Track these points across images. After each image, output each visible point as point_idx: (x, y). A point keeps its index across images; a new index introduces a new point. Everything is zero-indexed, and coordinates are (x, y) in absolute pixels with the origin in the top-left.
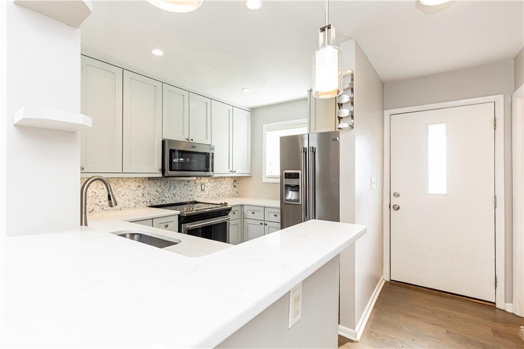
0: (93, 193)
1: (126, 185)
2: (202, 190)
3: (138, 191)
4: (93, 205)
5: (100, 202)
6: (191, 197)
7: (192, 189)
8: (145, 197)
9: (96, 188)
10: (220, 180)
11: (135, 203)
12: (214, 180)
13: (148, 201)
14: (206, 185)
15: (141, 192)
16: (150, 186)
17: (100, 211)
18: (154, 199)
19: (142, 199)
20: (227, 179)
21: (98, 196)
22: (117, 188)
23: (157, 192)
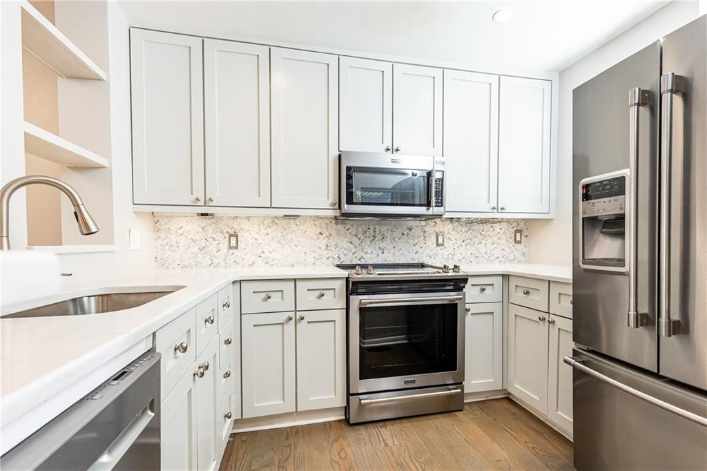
0: (254, 240)
1: (300, 231)
2: (438, 245)
3: (318, 241)
4: (254, 256)
5: (263, 253)
6: (415, 257)
7: (416, 241)
8: (331, 250)
9: (258, 233)
10: (481, 227)
11: (314, 258)
12: (464, 229)
13: (336, 257)
14: (448, 236)
15: (325, 242)
16: (338, 234)
17: (263, 265)
18: (345, 255)
19: (326, 253)
20: (497, 226)
21: (260, 244)
22: (287, 234)
23: (351, 243)
